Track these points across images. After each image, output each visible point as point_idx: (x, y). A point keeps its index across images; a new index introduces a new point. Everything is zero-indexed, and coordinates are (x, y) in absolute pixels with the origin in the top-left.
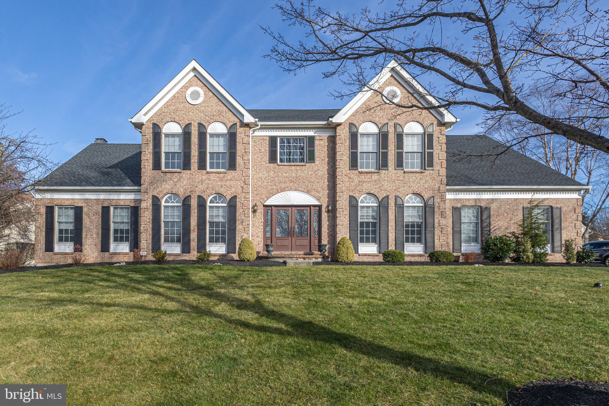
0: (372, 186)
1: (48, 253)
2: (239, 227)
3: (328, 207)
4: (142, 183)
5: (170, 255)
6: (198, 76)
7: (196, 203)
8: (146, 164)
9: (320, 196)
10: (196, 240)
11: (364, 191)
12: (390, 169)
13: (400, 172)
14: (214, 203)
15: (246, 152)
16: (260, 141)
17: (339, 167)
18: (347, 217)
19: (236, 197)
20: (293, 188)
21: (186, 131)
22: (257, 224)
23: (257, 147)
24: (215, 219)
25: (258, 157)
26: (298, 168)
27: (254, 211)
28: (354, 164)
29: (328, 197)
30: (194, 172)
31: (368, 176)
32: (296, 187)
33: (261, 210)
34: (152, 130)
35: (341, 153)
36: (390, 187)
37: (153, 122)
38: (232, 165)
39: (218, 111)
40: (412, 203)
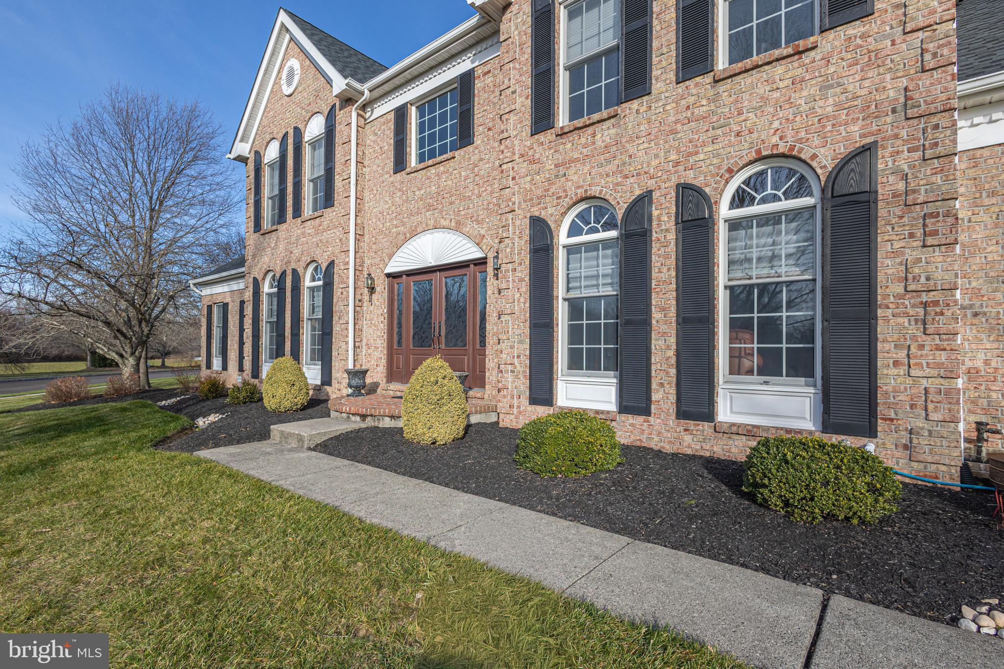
0: (594, 171)
2: (336, 328)
9: (483, 232)
11: (571, 192)
12: (657, 86)
16: (382, 128)
18: (525, 287)
19: (333, 263)
23: (378, 144)
26: (442, 168)
27: (371, 291)
28: (542, 114)
31: (583, 140)
32: (435, 220)
33: (381, 287)
36: (657, 156)
38: (330, 197)
39: (315, 91)
40: (764, 201)
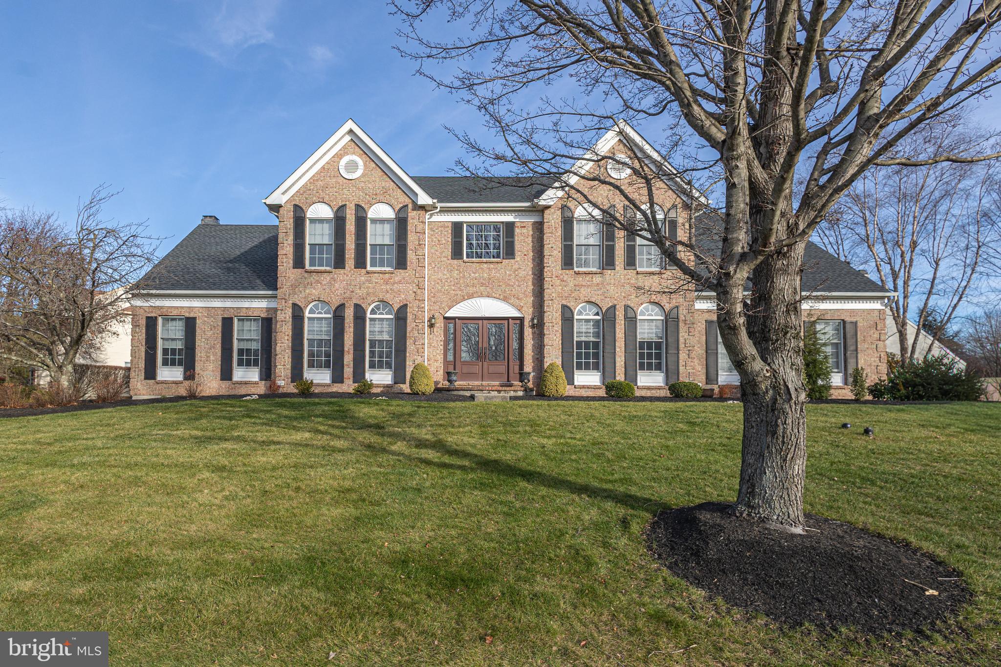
0: (593, 292)
1: (148, 381)
2: (410, 347)
3: (533, 319)
4: (278, 287)
5: (318, 385)
6: (356, 141)
7: (352, 314)
8: (285, 260)
9: (522, 304)
10: (352, 365)
11: (582, 298)
12: (617, 268)
13: (631, 273)
14: (375, 313)
15: (420, 245)
16: (440, 229)
17: (548, 265)
18: (559, 334)
19: (406, 305)
20: (485, 293)
21: (340, 215)
22: (435, 344)
23: (436, 238)
24: (377, 336)
25: (437, 251)
26: (492, 266)
27: (431, 326)
28: (568, 262)
29: (533, 306)
30: (350, 271)
31: (587, 279)
32: (488, 293)
33: (440, 324)
34: (292, 213)
35: (550, 246)
36: (617, 293)
37: (294, 203)
38: (401, 263)
39: (383, 188)
40: (648, 315)
